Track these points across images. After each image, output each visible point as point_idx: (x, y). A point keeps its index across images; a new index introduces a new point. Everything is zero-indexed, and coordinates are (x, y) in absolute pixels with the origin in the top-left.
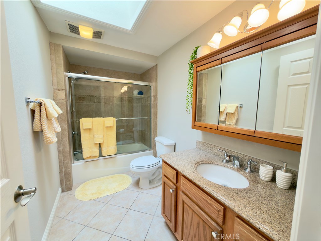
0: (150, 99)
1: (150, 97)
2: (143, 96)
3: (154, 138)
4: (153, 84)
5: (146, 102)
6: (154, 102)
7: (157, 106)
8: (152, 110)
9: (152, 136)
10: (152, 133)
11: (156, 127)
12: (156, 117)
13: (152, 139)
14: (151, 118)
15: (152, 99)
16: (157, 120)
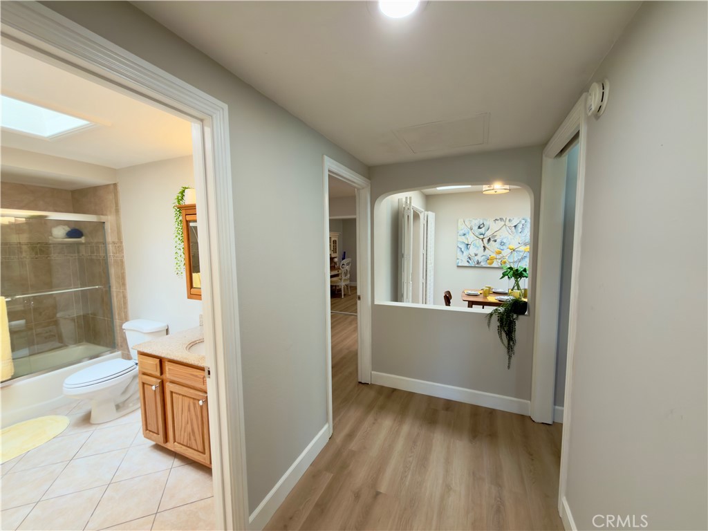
0: (105, 247)
1: (105, 243)
2: (82, 240)
3: (121, 326)
4: (109, 220)
5: (92, 252)
6: (114, 253)
7: (122, 262)
8: (112, 271)
9: (117, 322)
10: (116, 316)
11: (125, 303)
12: (124, 284)
13: (117, 329)
14: (110, 287)
15: (111, 248)
16: (125, 289)
